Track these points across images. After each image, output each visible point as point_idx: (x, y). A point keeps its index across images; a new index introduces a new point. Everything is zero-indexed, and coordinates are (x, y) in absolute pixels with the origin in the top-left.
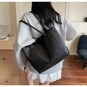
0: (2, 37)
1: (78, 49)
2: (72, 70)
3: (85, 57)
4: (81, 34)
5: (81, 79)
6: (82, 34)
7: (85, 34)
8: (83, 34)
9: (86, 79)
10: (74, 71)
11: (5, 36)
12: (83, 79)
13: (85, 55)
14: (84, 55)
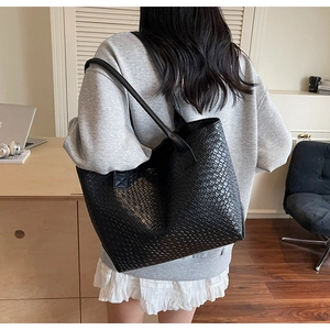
0: (6, 151)
1: (288, 193)
2: (270, 274)
3: (319, 223)
4: (296, 139)
5: (309, 306)
6: (300, 137)
7: (312, 139)
8: (302, 140)
9: (328, 306)
10: (278, 278)
11: (18, 144)
12: (318, 307)
13: (319, 214)
14: (315, 215)
